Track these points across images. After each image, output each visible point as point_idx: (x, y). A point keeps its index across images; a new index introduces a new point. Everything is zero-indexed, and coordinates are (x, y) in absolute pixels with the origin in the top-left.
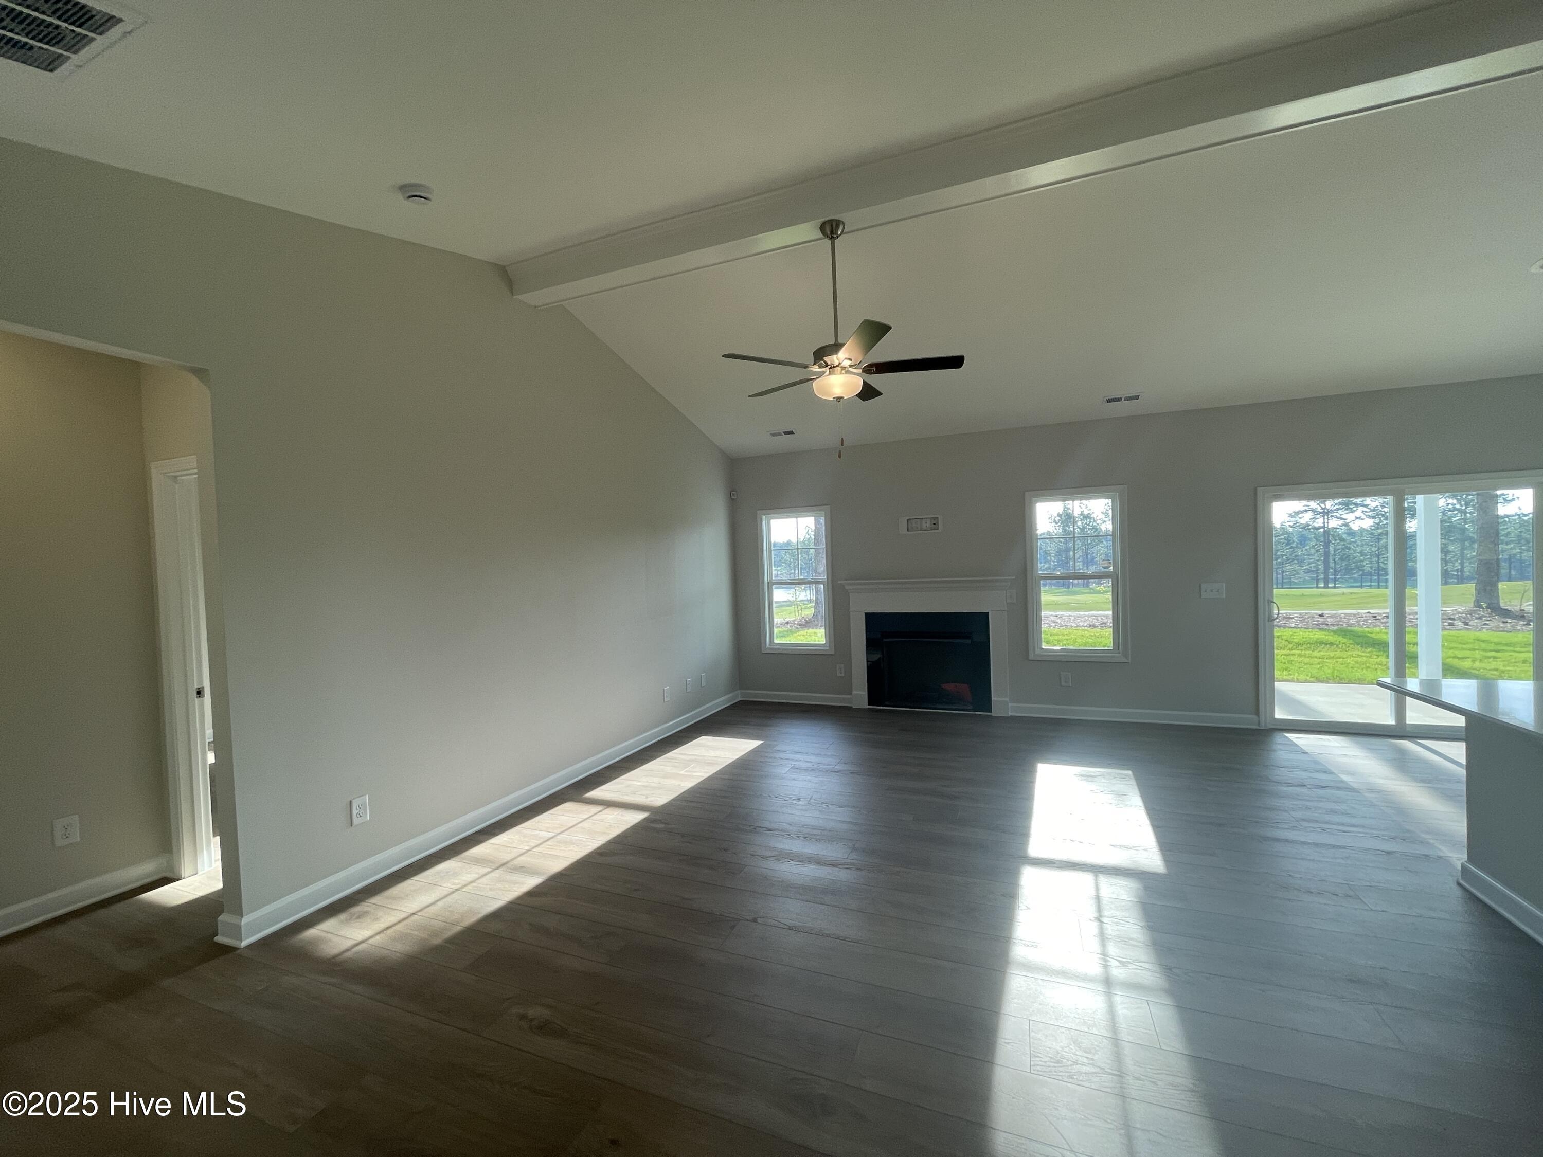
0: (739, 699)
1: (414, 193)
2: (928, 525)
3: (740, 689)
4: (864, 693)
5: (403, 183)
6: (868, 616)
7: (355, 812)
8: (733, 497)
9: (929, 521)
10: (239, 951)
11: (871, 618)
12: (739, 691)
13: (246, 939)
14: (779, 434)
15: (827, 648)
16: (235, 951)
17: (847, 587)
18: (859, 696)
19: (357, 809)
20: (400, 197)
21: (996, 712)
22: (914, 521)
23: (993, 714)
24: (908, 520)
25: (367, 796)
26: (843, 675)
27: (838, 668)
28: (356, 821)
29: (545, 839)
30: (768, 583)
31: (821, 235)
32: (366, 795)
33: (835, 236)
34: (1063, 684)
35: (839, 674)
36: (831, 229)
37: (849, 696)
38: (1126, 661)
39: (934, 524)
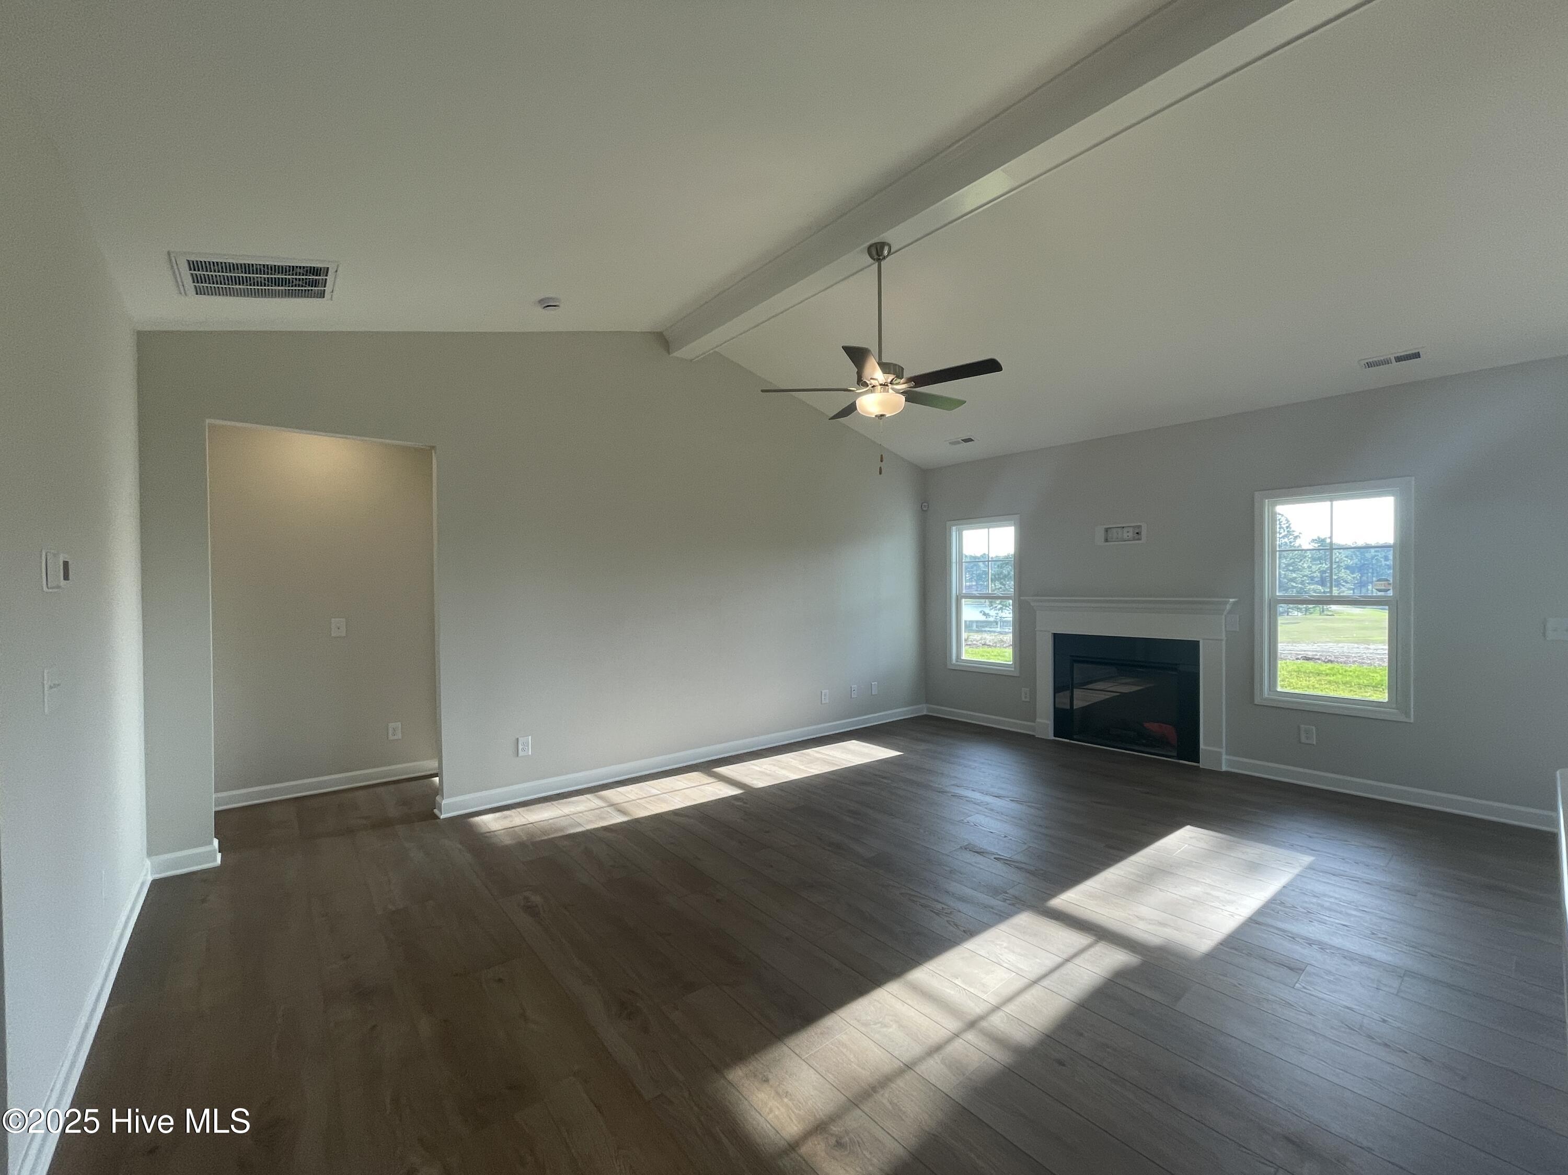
0: (925, 713)
1: (548, 304)
2: (1131, 534)
3: (927, 702)
4: (1048, 722)
5: (540, 299)
6: (1055, 636)
7: (520, 747)
8: (924, 509)
9: (1131, 530)
10: (437, 820)
11: (1060, 640)
12: (924, 705)
13: (445, 813)
14: (958, 443)
15: (1013, 669)
16: (435, 819)
17: (1032, 604)
18: (1044, 725)
19: (522, 745)
20: (539, 310)
21: (1204, 763)
22: (1114, 530)
23: (1201, 765)
24: (1107, 530)
25: (530, 737)
26: (1028, 700)
27: (1023, 694)
28: (521, 753)
29: (652, 795)
30: (957, 596)
31: (871, 261)
32: (528, 736)
33: (881, 258)
34: (1303, 740)
35: (1023, 699)
36: (877, 252)
37: (1032, 724)
38: (1407, 720)
39: (1137, 533)
